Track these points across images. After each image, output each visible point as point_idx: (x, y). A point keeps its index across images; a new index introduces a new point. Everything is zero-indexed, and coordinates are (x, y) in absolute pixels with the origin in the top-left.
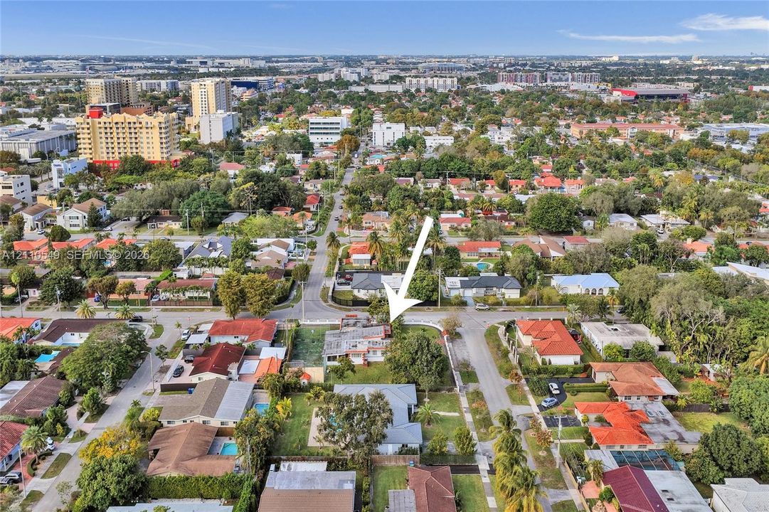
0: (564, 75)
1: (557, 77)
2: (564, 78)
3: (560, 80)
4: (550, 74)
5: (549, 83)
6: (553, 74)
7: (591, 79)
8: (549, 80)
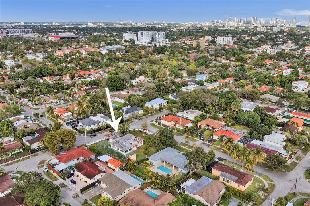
0: (16, 30)
1: (13, 32)
2: (17, 32)
3: (15, 33)
4: (9, 30)
5: (10, 34)
6: (11, 30)
7: (29, 32)
8: (9, 33)
